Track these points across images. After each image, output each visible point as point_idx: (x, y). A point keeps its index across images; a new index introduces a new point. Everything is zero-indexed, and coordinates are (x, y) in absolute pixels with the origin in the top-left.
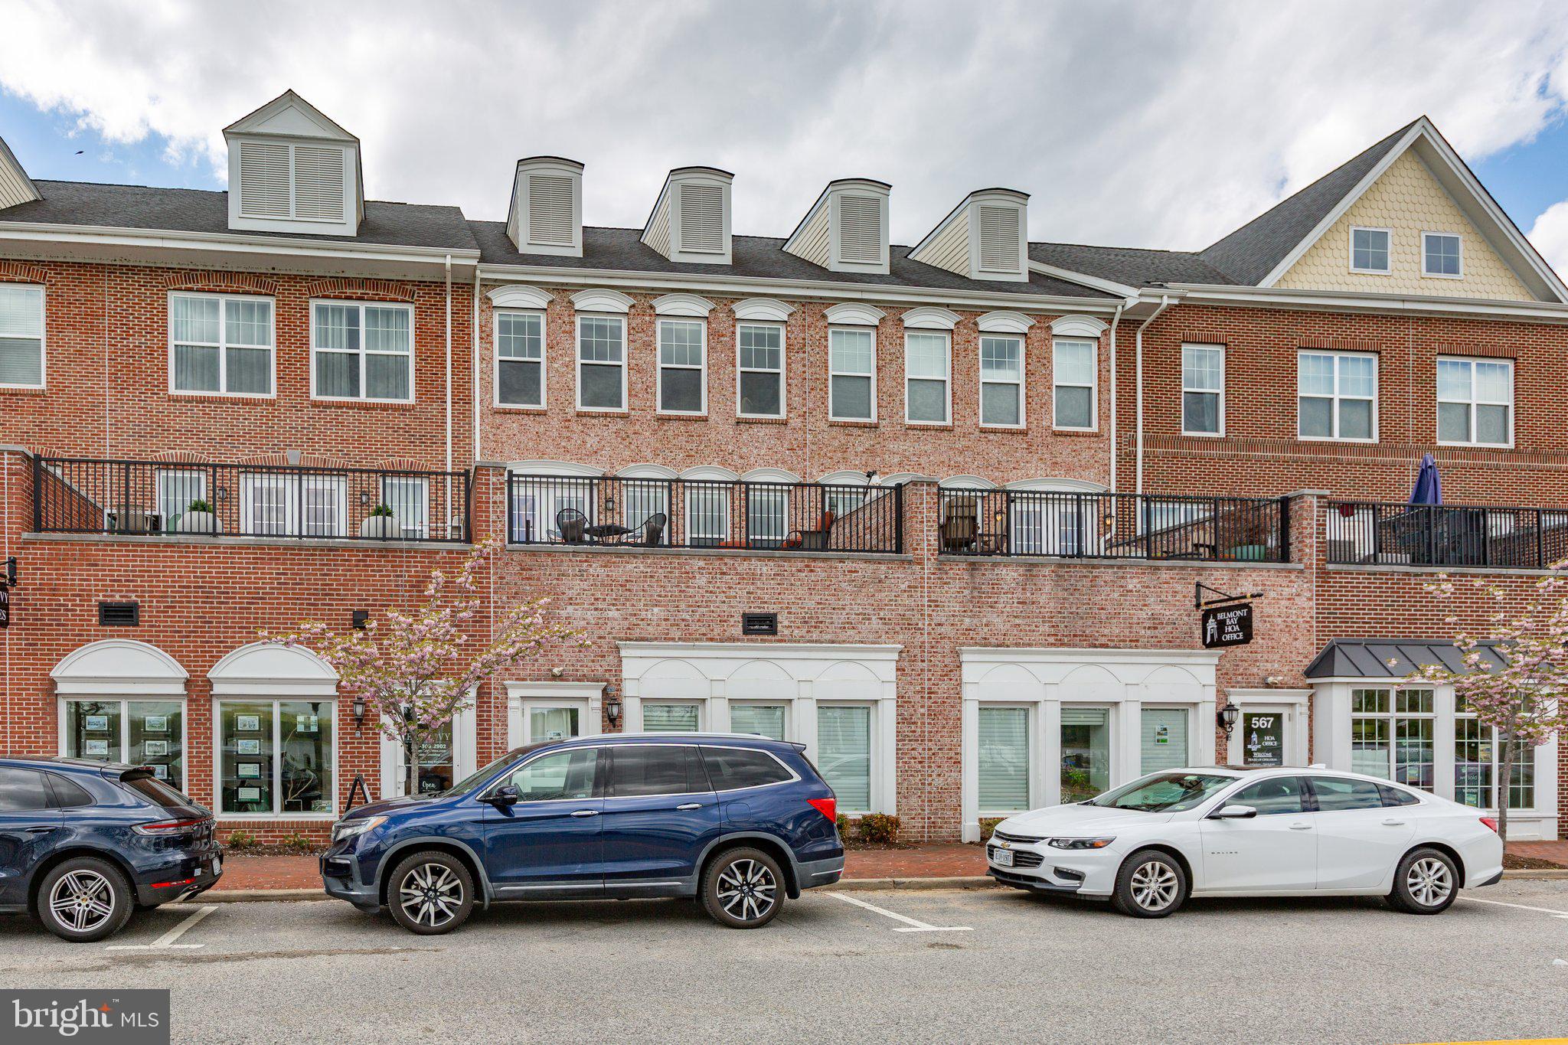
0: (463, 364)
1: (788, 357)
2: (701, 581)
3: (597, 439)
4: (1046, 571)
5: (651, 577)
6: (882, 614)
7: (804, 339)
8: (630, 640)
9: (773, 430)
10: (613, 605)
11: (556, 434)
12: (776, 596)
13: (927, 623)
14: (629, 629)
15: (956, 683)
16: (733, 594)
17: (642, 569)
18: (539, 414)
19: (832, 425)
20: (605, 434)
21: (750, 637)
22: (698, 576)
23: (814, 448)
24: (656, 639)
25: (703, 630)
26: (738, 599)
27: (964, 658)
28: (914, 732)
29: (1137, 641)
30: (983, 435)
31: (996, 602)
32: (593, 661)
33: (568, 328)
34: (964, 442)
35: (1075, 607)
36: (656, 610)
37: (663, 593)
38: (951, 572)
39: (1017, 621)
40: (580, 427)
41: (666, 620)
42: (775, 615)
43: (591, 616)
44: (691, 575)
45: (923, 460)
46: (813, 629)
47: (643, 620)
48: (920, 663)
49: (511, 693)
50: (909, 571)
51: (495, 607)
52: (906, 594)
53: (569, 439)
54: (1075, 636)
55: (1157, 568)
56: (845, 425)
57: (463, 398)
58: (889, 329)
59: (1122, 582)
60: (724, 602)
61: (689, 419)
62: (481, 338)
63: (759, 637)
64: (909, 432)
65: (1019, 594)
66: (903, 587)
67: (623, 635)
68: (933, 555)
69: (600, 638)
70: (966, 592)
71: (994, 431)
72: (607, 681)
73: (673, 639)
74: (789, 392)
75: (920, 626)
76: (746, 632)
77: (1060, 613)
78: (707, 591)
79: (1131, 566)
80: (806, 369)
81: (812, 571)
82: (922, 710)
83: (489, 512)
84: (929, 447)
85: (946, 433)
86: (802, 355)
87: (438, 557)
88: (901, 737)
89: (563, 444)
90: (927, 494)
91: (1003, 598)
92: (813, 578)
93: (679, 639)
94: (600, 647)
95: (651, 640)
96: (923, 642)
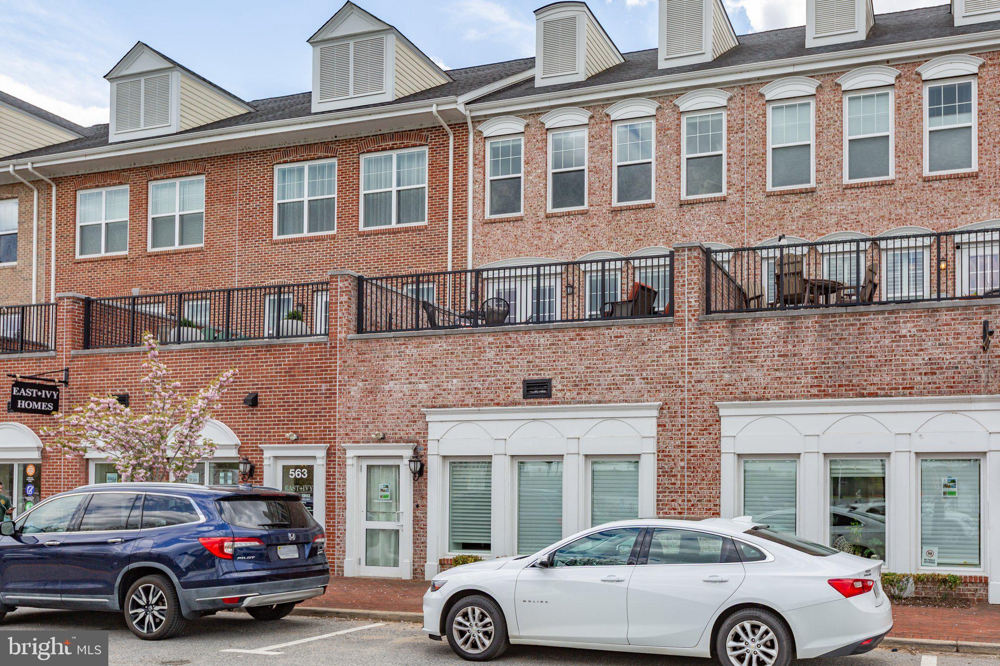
0: (461, 188)
1: (729, 139)
2: (490, 354)
3: (562, 235)
4: (809, 322)
5: (452, 353)
6: (644, 375)
7: (743, 119)
8: (435, 407)
9: (714, 207)
10: (423, 378)
11: (530, 235)
12: (551, 364)
13: (687, 380)
14: (434, 398)
15: (715, 437)
16: (515, 363)
17: (445, 347)
18: (517, 220)
19: (769, 195)
20: (569, 230)
21: (529, 401)
22: (488, 350)
23: (751, 218)
24: (454, 406)
25: (492, 396)
26: (520, 368)
27: (722, 412)
28: (674, 484)
29: (912, 388)
30: (927, 184)
31: (756, 357)
32: (407, 426)
33: (540, 145)
34: (906, 194)
35: (840, 356)
36: (455, 381)
37: (461, 367)
38: (711, 330)
39: (778, 374)
40: (549, 227)
41: (462, 389)
42: (550, 380)
43: (406, 388)
44: (482, 350)
45: (862, 217)
46: (582, 391)
47: (444, 390)
48: (680, 419)
49: (350, 453)
50: (671, 333)
51: (340, 385)
52: (667, 354)
53: (540, 237)
54: (840, 386)
55: (936, 310)
56: (782, 194)
57: (460, 215)
58: (827, 96)
59: (895, 328)
60: (508, 371)
61: (638, 208)
62: (475, 165)
63: (537, 401)
64: (848, 192)
65: (780, 348)
66: (665, 348)
67: (429, 404)
68: (693, 315)
69: (413, 406)
70: (726, 349)
71: (940, 179)
72: (417, 442)
73: (467, 405)
74: (729, 170)
75: (681, 383)
76: (525, 397)
77: (823, 363)
78: (495, 363)
79: (905, 311)
80: (744, 147)
81: (582, 339)
82: (682, 464)
83: (337, 310)
84: (868, 204)
85: (886, 188)
86: (740, 135)
87: (303, 349)
88: (661, 489)
89: (535, 242)
90: (689, 258)
91: (764, 352)
92: (583, 345)
93: (472, 405)
94: (412, 414)
95: (451, 406)
96: (683, 399)
